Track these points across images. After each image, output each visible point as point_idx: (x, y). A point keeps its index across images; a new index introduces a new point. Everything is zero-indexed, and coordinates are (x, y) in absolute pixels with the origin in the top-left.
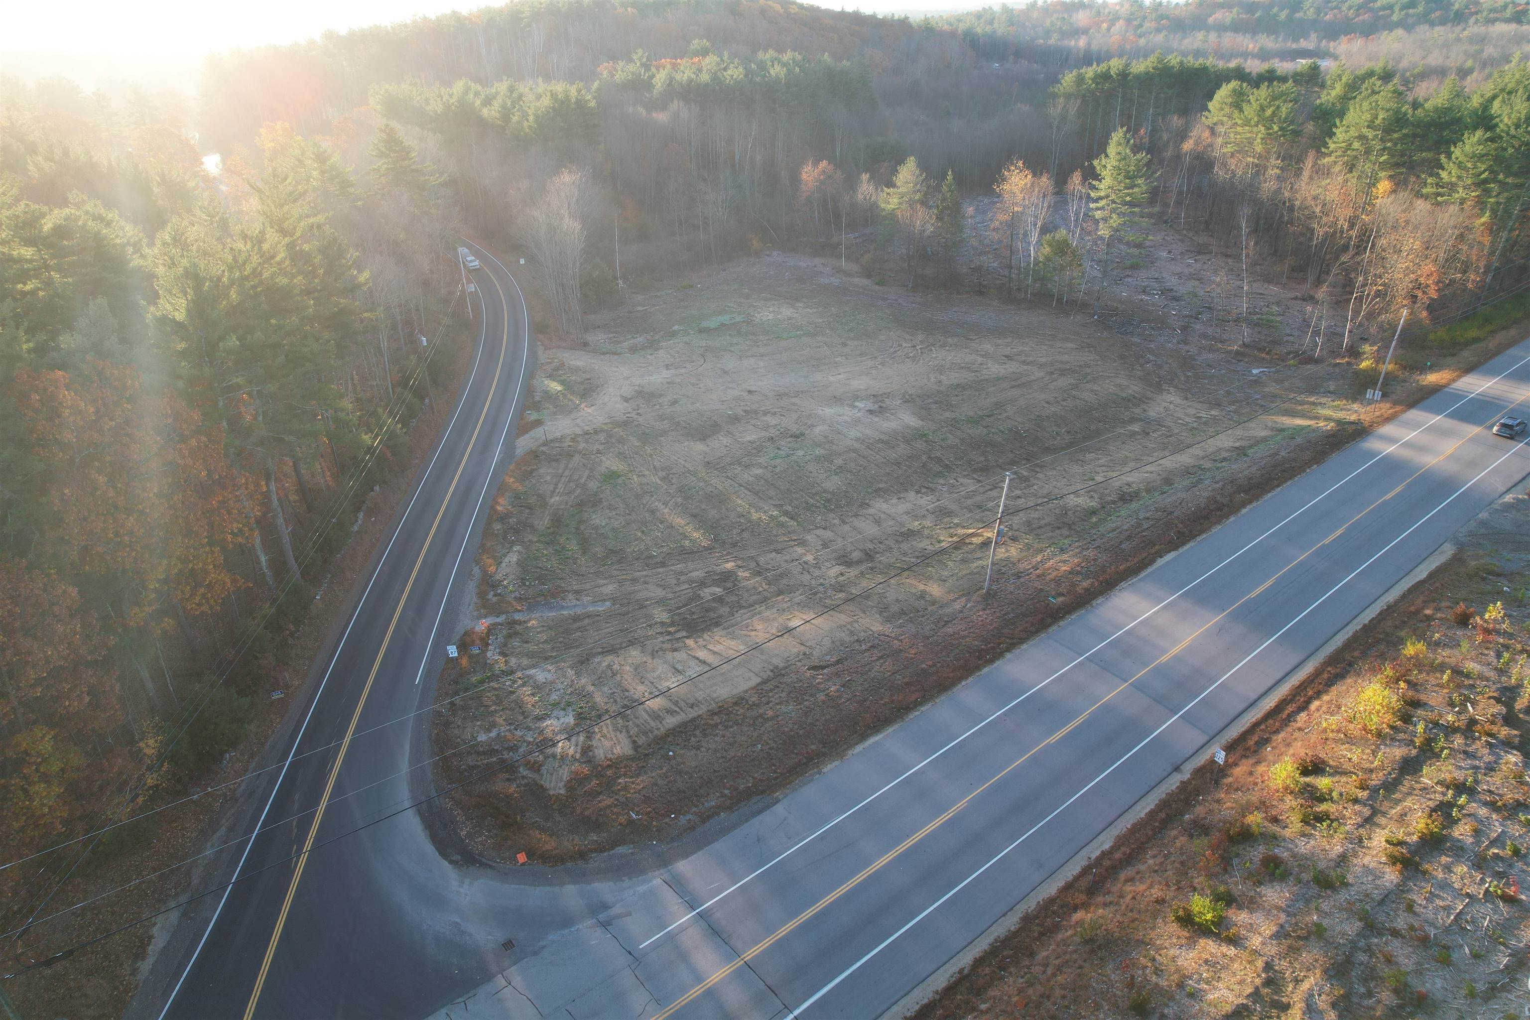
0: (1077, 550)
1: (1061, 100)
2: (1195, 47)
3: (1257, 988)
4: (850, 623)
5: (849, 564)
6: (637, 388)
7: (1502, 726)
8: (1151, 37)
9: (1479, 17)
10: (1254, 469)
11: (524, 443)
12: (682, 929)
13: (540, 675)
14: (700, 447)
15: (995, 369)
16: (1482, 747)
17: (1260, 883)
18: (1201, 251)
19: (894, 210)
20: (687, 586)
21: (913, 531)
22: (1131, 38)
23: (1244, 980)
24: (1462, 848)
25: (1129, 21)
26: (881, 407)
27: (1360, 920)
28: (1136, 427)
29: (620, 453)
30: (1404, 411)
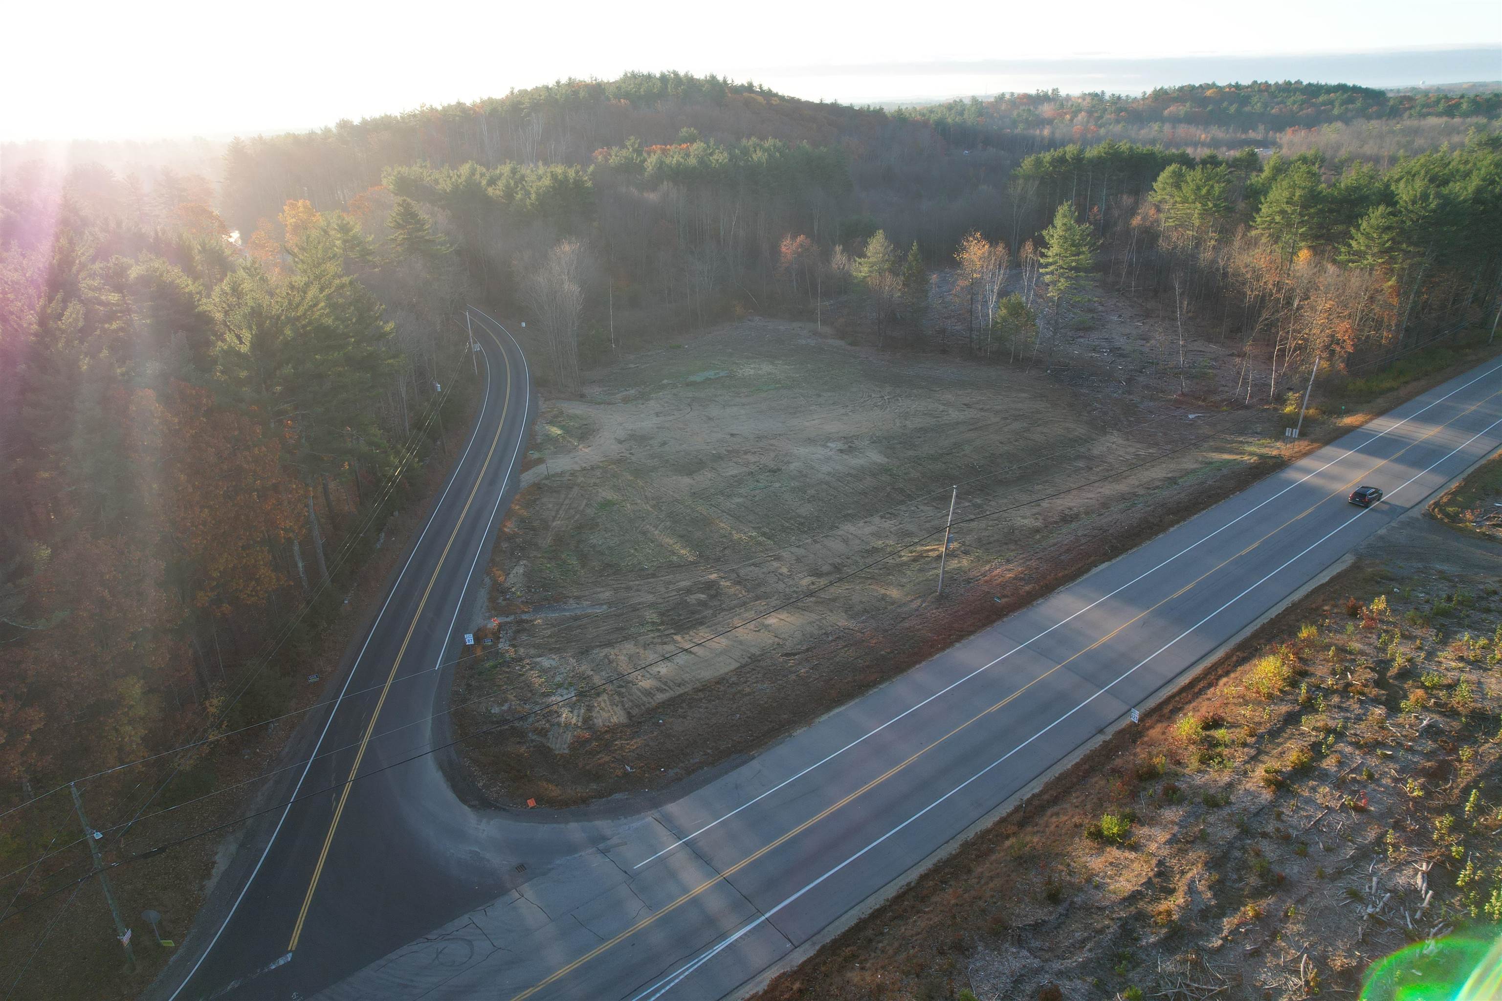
0: (1021, 561)
1: (1021, 181)
2: (1151, 137)
3: (1150, 878)
4: (819, 620)
5: (820, 575)
6: (629, 432)
7: (1373, 688)
8: (1111, 127)
9: (1413, 112)
10: (1183, 495)
11: (528, 478)
12: (672, 854)
13: (546, 662)
14: (687, 480)
15: (954, 415)
16: (1354, 703)
17: (1161, 807)
18: (1147, 315)
19: (865, 277)
20: (676, 593)
21: (877, 549)
22: (1092, 128)
23: (1140, 874)
24: (1327, 775)
25: (1090, 113)
26: (850, 447)
27: (1238, 827)
28: (1081, 464)
29: (614, 486)
30: (1320, 448)
